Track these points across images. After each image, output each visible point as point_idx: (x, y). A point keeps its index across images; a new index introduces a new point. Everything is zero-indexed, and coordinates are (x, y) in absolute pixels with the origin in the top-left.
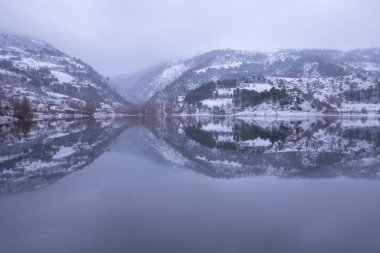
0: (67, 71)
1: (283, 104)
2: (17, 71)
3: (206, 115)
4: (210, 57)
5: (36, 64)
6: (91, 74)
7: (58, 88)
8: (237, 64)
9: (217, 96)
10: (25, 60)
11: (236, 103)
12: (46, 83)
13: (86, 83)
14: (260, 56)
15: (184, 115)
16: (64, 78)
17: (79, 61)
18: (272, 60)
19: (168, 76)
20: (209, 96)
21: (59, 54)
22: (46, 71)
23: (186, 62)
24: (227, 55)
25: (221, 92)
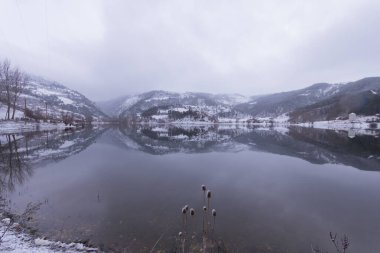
0: (69, 97)
1: (195, 118)
2: (37, 96)
3: (155, 123)
4: (152, 94)
5: (48, 93)
6: (84, 100)
7: (64, 107)
8: (166, 98)
9: (159, 114)
10: (40, 90)
11: (170, 117)
12: (56, 104)
13: (82, 105)
14: (177, 95)
15: (143, 123)
16: (67, 101)
17: (76, 92)
18: (183, 97)
19: (129, 102)
20: (155, 113)
21: (63, 87)
22: (55, 97)
23: (140, 96)
24: (161, 93)
25: (161, 111)
